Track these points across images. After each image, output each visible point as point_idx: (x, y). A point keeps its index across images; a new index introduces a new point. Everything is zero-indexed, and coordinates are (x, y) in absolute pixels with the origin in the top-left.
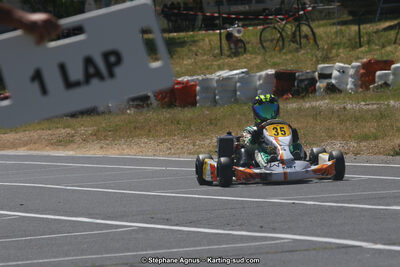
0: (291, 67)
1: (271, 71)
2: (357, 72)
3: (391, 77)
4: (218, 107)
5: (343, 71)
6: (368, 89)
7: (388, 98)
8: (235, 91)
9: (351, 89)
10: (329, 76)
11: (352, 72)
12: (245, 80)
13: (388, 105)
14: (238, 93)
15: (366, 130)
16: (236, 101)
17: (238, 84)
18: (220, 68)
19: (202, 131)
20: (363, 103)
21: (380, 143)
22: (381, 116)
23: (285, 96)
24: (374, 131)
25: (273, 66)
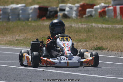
0: (46, 5)
1: (37, 6)
2: (78, 9)
3: (94, 12)
4: (10, 22)
5: (71, 8)
6: (82, 17)
7: (92, 22)
8: (19, 15)
9: (75, 17)
10: (64, 10)
11: (75, 9)
12: (24, 10)
13: (92, 26)
14: (20, 16)
15: (81, 37)
16: (19, 19)
17: (21, 12)
18: (12, 3)
19: (2, 33)
20: (80, 24)
21: (88, 43)
22: (88, 31)
23: (43, 18)
24: (85, 38)
25: (37, 3)
